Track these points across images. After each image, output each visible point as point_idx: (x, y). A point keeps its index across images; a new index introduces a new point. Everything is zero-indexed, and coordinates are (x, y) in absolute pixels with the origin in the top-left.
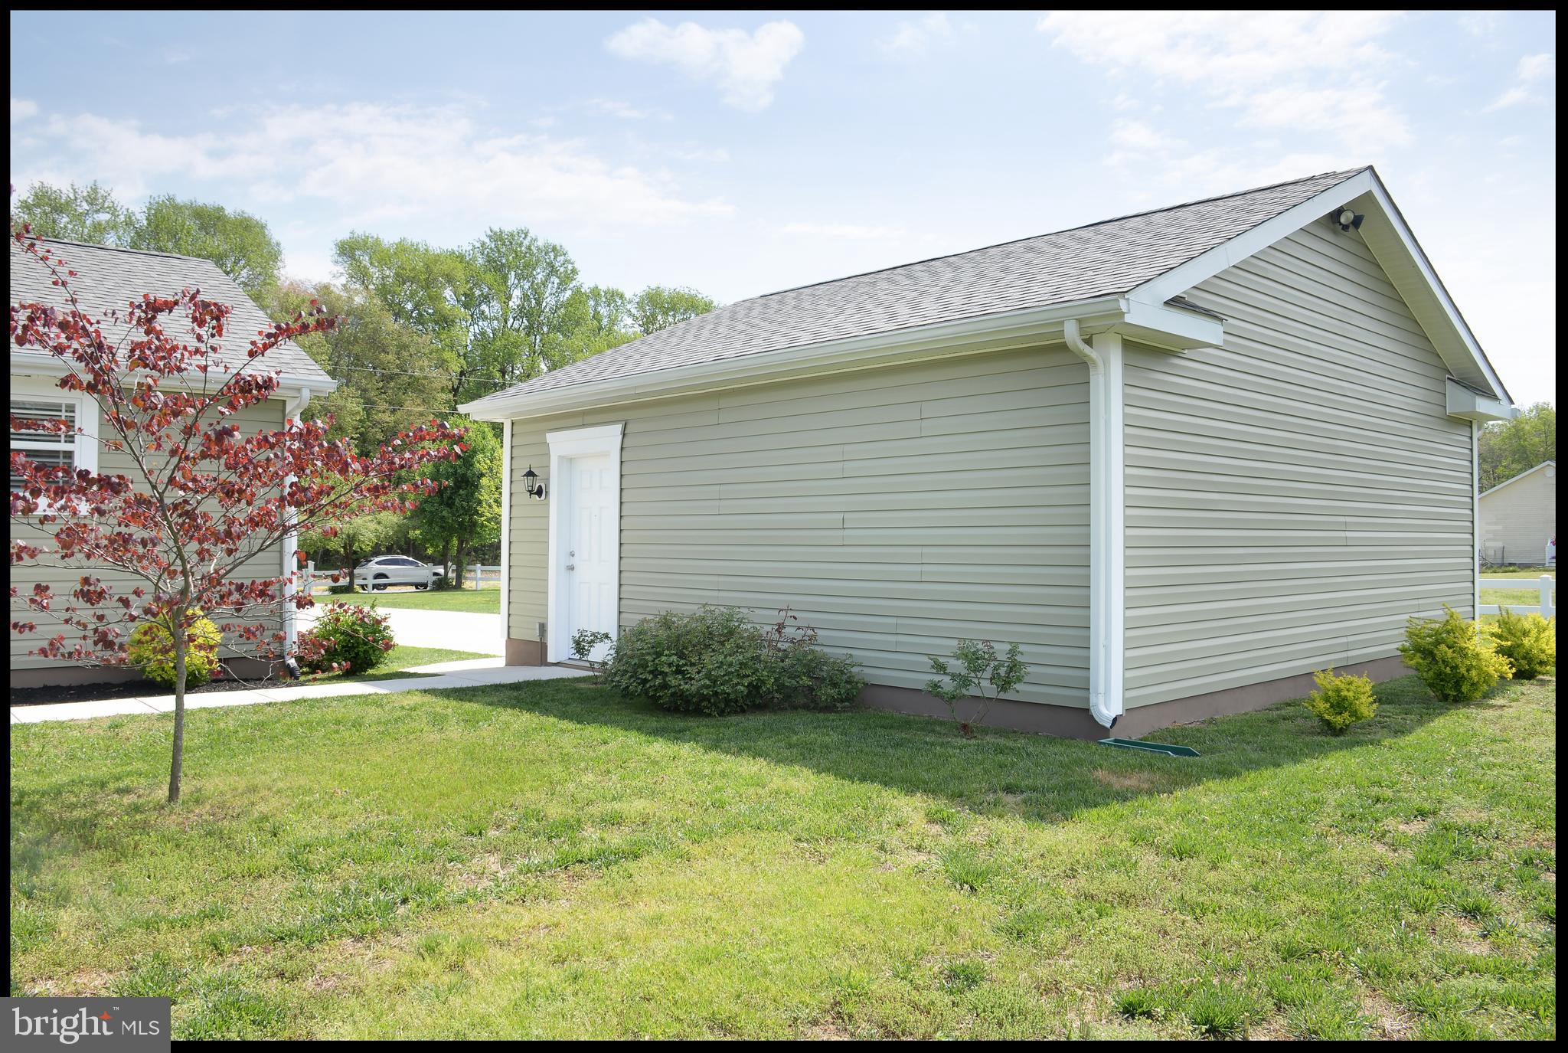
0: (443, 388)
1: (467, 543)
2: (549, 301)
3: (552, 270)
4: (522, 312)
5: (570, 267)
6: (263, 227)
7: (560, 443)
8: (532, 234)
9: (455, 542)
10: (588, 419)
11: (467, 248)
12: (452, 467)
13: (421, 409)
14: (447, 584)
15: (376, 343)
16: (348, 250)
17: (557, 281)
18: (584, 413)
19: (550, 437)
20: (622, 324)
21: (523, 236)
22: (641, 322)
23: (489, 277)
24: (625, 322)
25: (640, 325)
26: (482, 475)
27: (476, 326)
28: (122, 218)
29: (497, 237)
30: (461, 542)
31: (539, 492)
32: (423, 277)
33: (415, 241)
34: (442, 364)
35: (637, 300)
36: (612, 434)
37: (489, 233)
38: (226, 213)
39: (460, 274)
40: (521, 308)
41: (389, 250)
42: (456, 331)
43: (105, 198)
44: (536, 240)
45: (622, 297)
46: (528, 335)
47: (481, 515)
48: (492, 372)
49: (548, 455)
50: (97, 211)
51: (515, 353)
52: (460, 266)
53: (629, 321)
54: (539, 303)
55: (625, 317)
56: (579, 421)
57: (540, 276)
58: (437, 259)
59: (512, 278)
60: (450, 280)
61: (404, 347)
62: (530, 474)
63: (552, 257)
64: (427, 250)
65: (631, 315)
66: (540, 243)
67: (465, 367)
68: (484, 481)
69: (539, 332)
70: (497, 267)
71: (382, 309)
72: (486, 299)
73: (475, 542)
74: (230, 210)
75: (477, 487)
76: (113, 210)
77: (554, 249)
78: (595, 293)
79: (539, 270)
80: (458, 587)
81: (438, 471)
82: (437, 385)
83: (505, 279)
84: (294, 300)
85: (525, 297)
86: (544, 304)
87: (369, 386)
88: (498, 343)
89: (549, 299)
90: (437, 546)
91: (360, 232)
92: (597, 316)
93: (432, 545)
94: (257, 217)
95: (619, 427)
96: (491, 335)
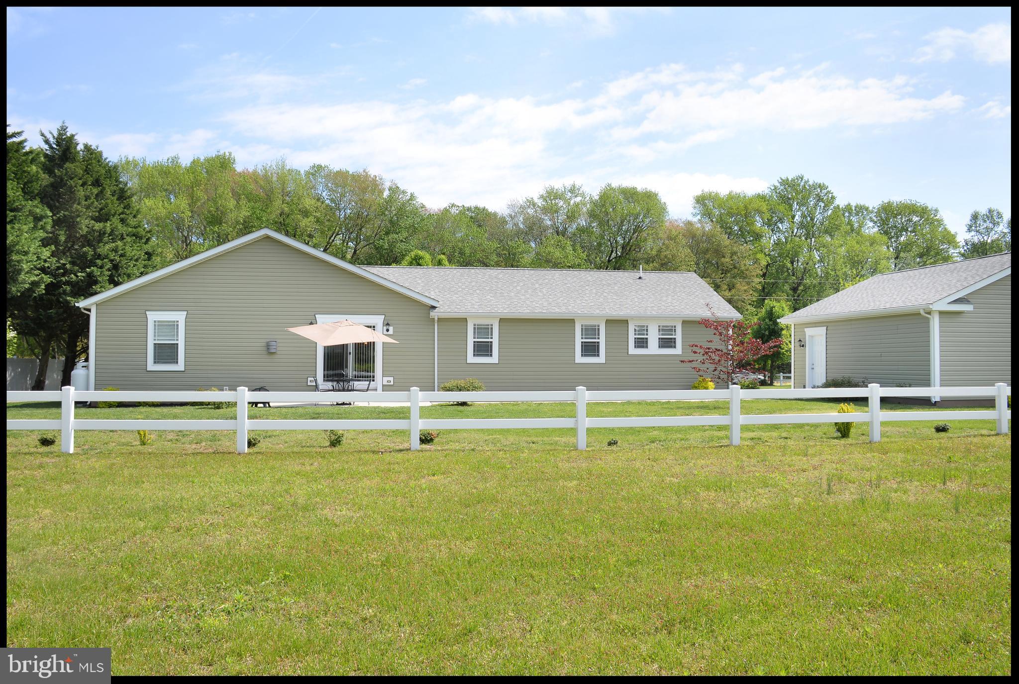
0: (757, 275)
1: (776, 363)
2: (818, 217)
3: (819, 199)
4: (802, 226)
5: (830, 196)
6: (656, 195)
7: (809, 332)
8: (805, 178)
9: (770, 362)
10: (817, 325)
11: (767, 192)
12: (767, 325)
13: (745, 288)
14: (766, 383)
15: (719, 253)
16: (701, 201)
17: (823, 205)
18: (815, 323)
19: (806, 330)
20: (866, 227)
21: (800, 180)
22: (879, 225)
23: (782, 208)
24: (868, 226)
25: (878, 226)
26: (782, 329)
27: (775, 236)
28: (588, 198)
29: (784, 182)
30: (772, 362)
31: (803, 346)
32: (743, 213)
33: (738, 192)
34: (756, 261)
35: (876, 211)
36: (823, 330)
37: (780, 181)
38: (638, 190)
39: (764, 208)
40: (802, 222)
41: (723, 199)
42: (764, 240)
43: (579, 189)
44: (808, 181)
45: (867, 209)
46: (806, 239)
47: (783, 349)
48: (785, 263)
49: (805, 335)
50: (576, 196)
51: (799, 251)
52: (764, 204)
53: (871, 224)
54: (812, 219)
55: (868, 222)
56: (814, 325)
57: (812, 203)
58: (751, 200)
59: (795, 206)
60: (759, 212)
61: (734, 253)
62: (800, 341)
63: (819, 191)
64: (745, 197)
65: (871, 220)
66: (811, 183)
67: (770, 262)
68: (784, 332)
69: (813, 237)
70: (786, 200)
71: (721, 234)
72: (781, 221)
73: (779, 362)
74: (639, 189)
75: (780, 335)
76: (583, 195)
77: (820, 186)
78: (848, 208)
79: (811, 199)
80: (771, 384)
81: (761, 327)
82: (754, 274)
83: (791, 206)
84: (674, 233)
85: (803, 216)
86: (816, 220)
87: (717, 277)
88: (788, 246)
89: (818, 216)
90: (760, 364)
91: (706, 190)
92: (850, 223)
93: (758, 364)
94: (653, 191)
95: (825, 328)
96: (784, 240)
